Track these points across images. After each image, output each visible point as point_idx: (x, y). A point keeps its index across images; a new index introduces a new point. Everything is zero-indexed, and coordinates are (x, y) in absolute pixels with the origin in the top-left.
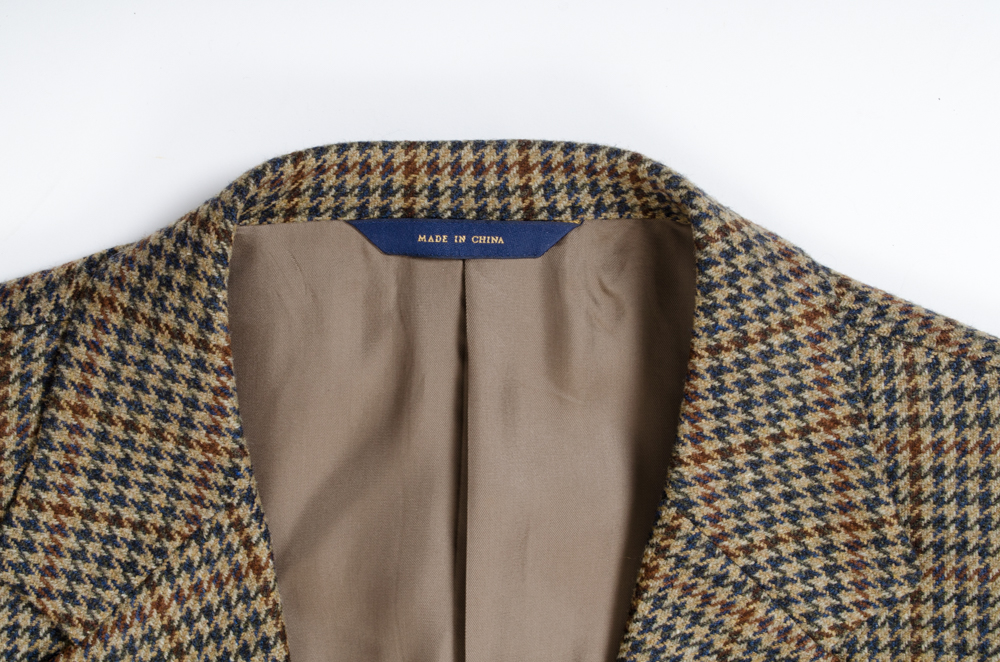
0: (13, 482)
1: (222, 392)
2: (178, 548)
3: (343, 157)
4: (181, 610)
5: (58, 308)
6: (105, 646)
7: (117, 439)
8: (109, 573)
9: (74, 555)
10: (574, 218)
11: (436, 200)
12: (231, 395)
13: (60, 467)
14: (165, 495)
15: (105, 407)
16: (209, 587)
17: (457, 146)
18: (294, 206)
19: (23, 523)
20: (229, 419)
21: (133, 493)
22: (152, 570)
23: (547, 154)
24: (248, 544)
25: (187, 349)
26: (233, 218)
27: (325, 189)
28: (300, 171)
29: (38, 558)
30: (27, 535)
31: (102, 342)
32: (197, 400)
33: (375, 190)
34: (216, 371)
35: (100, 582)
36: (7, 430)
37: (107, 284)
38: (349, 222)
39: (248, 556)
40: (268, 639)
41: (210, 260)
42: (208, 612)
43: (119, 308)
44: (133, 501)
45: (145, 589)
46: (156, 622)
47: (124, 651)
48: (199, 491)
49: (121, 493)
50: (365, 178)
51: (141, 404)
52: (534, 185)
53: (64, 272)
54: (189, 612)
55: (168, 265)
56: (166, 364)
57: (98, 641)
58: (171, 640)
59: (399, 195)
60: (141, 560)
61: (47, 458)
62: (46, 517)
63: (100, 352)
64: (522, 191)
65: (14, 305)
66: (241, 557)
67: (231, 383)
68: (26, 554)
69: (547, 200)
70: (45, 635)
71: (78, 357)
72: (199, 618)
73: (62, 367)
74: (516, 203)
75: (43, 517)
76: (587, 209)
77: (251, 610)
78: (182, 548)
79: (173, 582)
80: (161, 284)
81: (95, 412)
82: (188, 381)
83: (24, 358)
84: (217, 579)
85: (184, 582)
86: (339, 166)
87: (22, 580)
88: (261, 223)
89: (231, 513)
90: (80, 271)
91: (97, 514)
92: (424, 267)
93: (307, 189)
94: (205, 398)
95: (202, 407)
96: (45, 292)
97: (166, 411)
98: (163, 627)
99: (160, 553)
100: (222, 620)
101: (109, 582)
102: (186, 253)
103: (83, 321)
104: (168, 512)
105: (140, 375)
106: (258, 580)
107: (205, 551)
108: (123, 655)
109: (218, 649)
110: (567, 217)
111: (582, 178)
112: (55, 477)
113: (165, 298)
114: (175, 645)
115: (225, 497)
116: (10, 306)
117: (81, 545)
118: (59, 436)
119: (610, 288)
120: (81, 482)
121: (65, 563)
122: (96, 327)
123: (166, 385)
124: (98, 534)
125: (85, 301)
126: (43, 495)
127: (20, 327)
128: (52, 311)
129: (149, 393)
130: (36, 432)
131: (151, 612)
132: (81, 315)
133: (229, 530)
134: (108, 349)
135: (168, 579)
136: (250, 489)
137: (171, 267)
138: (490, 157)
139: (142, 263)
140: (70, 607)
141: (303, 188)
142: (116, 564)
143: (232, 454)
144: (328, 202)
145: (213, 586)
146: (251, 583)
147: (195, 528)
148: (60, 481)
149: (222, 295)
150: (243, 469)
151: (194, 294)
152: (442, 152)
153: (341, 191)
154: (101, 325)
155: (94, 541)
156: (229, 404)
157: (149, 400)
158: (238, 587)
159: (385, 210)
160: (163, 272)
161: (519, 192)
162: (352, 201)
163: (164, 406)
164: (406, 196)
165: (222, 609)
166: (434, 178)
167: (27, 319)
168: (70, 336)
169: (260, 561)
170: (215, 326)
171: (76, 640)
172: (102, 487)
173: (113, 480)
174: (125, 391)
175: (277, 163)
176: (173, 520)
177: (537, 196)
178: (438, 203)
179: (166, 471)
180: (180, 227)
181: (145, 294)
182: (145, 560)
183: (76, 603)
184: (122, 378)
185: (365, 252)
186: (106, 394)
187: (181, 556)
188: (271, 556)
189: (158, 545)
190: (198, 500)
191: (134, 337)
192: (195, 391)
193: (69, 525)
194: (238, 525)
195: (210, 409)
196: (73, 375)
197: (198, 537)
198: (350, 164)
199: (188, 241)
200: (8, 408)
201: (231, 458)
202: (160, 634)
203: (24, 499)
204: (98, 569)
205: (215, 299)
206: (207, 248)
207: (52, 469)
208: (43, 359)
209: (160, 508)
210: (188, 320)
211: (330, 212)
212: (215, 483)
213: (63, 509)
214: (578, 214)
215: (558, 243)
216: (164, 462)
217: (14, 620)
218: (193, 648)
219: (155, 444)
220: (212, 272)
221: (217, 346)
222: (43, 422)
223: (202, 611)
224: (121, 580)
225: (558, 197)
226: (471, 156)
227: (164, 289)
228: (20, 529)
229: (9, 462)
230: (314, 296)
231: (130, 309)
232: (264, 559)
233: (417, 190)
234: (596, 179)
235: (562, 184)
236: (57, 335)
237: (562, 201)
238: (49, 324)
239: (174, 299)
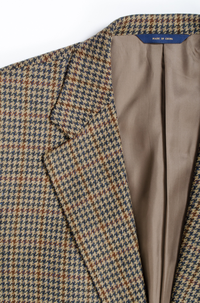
0: (56, 99)
1: (108, 74)
2: (95, 115)
3: (136, 18)
4: (95, 131)
5: (68, 55)
6: (78, 139)
7: (82, 87)
8: (79, 121)
9: (71, 117)
10: (189, 33)
11: (157, 29)
12: (110, 75)
13: (68, 94)
14: (92, 102)
15: (80, 78)
16: (102, 125)
17: (163, 15)
18: (124, 31)
19: (59, 108)
20: (110, 81)
21: (85, 101)
22: (89, 121)
23: (184, 17)
24: (111, 114)
25: (101, 63)
26: (113, 30)
27: (131, 26)
28: (127, 21)
29: (62, 117)
30: (60, 111)
31: (80, 62)
32: (102, 76)
33: (143, 26)
34: (107, 68)
35: (77, 123)
36: (55, 86)
37: (80, 49)
38: (136, 35)
39: (112, 117)
40: (116, 138)
41: (107, 40)
42: (102, 131)
43: (84, 54)
44: (84, 103)
45: (87, 125)
46: (89, 134)
47: (82, 141)
48: (101, 100)
49: (82, 101)
50: (141, 23)
51: (89, 77)
52: (180, 25)
53: (69, 47)
54: (97, 131)
55: (96, 43)
56: (95, 67)
57: (76, 138)
58: (93, 138)
59: (148, 28)
60: (86, 118)
61: (65, 92)
62: (64, 107)
63: (79, 65)
64: (178, 26)
65: (57, 55)
66: (110, 118)
67: (110, 72)
68: (59, 116)
69: (183, 29)
70: (62, 138)
71: (74, 66)
72: (100, 133)
73: (70, 69)
74: (176, 29)
75: (63, 107)
76: (192, 31)
77: (112, 131)
78: (96, 115)
79: (94, 123)
80: (94, 47)
81: (77, 80)
82: (100, 71)
83: (60, 67)
84: (104, 123)
85: (96, 124)
86: (135, 20)
87: (58, 123)
88: (115, 35)
89: (108, 106)
90: (72, 47)
91: (76, 107)
92: (153, 46)
93: (127, 26)
94: (104, 75)
95: (103, 78)
96: (65, 52)
97: (95, 79)
98: (91, 135)
99: (91, 116)
100: (105, 133)
101: (79, 124)
102: (101, 40)
103: (75, 58)
104: (93, 106)
105: (89, 70)
106: (114, 123)
107: (102, 116)
108: (82, 142)
109: (104, 140)
110: (187, 33)
111: (192, 23)
112: (67, 97)
113: (95, 51)
114: (94, 140)
115: (107, 101)
116: (56, 55)
117: (72, 114)
118: (68, 86)
119: (198, 51)
120: (72, 98)
121: (68, 119)
122: (78, 59)
123: (95, 72)
124: (76, 112)
125: (75, 53)
126: (64, 101)
127: (59, 60)
128: (67, 56)
129: (90, 75)
130: (62, 86)
131: (89, 131)
132: (74, 56)
133: (108, 110)
134: (81, 64)
135: (93, 123)
136: (113, 100)
137: (97, 43)
138: (171, 18)
139: (89, 43)
140: (70, 129)
141: (126, 26)
142: (80, 119)
143: (110, 90)
144: (132, 30)
145: (103, 125)
146: (113, 124)
147: (99, 110)
148: (68, 98)
149: (110, 49)
150: (112, 94)
151: (103, 49)
152: (159, 16)
153: (135, 27)
154: (79, 58)
155: (75, 113)
156: (110, 77)
157: (91, 76)
158: (109, 125)
159: (145, 32)
160: (95, 45)
161: (177, 27)
162: (137, 29)
163: (94, 78)
164: (150, 28)
165: (105, 131)
166: (157, 23)
167: (61, 58)
168: (71, 61)
169: (115, 118)
170: (108, 56)
171: (71, 138)
172: (77, 100)
173: (80, 98)
174: (85, 74)
175: (122, 18)
176: (94, 108)
177: (181, 28)
178: (157, 30)
179: (93, 95)
180: (98, 34)
181: (90, 50)
182: (87, 118)
183: (71, 128)
184: (84, 71)
185: (139, 43)
186: (80, 75)
187: (96, 117)
188: (117, 117)
189: (90, 114)
190: (100, 103)
191: (87, 61)
192: (102, 74)
193: (69, 109)
194: (110, 109)
195: (105, 78)
196: (72, 71)
197: (100, 112)
198: (138, 19)
199: (101, 37)
200: (56, 80)
201: (109, 91)
202: (91, 137)
203: (59, 102)
204: (76, 120)
205: (108, 50)
206: (106, 38)
207: (66, 95)
208: (65, 67)
209: (91, 105)
210: (101, 55)
211: (132, 33)
212: (105, 98)
213: (68, 105)
214: (190, 32)
215: (186, 40)
216: (93, 93)
217: (55, 134)
218: (98, 140)
219: (91, 88)
220: (108, 43)
221: (108, 62)
222: (64, 83)
223: (101, 131)
224: (82, 123)
225: (186, 28)
226: (166, 17)
227: (95, 48)
228: (58, 110)
229: (56, 94)
230: (127, 54)
231: (86, 54)
232: (116, 118)
233: (153, 26)
234: (195, 23)
235: (187, 25)
236: (68, 61)
237: (187, 29)
238: (66, 59)
239: (98, 51)
